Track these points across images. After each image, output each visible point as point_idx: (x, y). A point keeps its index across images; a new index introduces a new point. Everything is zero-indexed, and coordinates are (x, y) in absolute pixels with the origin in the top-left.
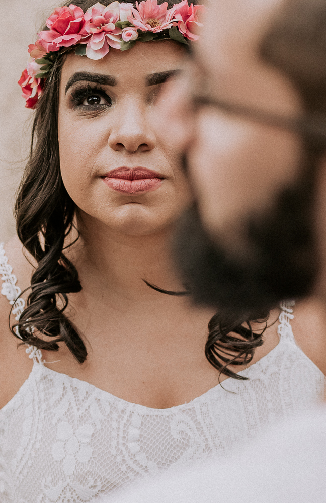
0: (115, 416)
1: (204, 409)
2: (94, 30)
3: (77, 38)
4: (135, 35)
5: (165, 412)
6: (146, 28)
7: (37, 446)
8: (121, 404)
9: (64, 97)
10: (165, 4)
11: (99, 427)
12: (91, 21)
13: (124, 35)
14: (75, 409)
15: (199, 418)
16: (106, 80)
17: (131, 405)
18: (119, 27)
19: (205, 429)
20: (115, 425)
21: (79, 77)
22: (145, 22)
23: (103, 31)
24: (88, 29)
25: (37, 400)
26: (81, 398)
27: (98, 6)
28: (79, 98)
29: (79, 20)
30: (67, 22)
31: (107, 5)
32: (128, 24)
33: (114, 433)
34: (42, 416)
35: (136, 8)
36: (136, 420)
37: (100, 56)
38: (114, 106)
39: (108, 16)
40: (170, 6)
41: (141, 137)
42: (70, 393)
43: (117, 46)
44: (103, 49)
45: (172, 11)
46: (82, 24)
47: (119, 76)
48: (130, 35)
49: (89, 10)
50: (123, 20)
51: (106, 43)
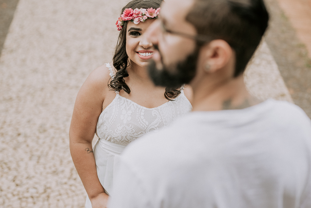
0: (138, 109)
1: (161, 109)
2: (136, 16)
3: (131, 18)
4: (147, 18)
5: (151, 109)
6: (150, 16)
7: (117, 115)
8: (139, 106)
9: (128, 33)
10: (155, 9)
11: (133, 111)
12: (135, 13)
13: (144, 18)
14: (127, 107)
15: (160, 111)
16: (139, 29)
17: (142, 107)
18: (142, 15)
19: (161, 114)
20: (137, 111)
21: (132, 29)
22: (149, 14)
23: (138, 16)
24: (134, 15)
25: (117, 104)
26: (129, 104)
27: (137, 9)
28: (132, 33)
29: (132, 13)
30: (129, 13)
31: (139, 9)
32: (145, 15)
33: (137, 114)
34: (118, 108)
35: (147, 10)
36: (143, 111)
37: (138, 23)
38: (141, 36)
39: (139, 12)
40: (156, 9)
41: (148, 45)
42: (126, 102)
43: (142, 21)
44: (138, 21)
45: (156, 11)
46: (132, 14)
47: (142, 29)
48: (145, 18)
49: (135, 10)
50: (143, 14)
51: (139, 20)
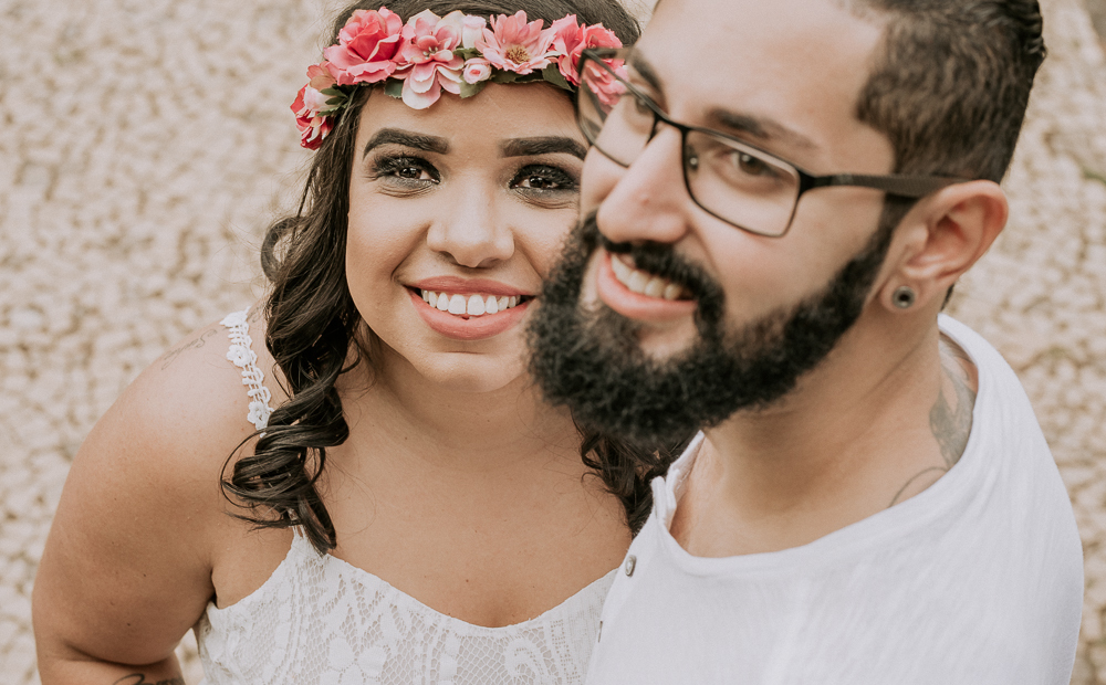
0: (419, 636)
1: (558, 630)
2: (418, 60)
3: (387, 68)
4: (486, 74)
5: (498, 633)
6: (506, 65)
7: (298, 669)
8: (431, 616)
9: (361, 163)
10: (540, 22)
11: (394, 652)
12: (413, 41)
13: (467, 72)
14: (358, 619)
15: (550, 645)
16: (432, 144)
17: (445, 617)
18: (460, 56)
19: (557, 663)
20: (419, 650)
21: (387, 136)
22: (504, 50)
23: (433, 60)
24: (408, 55)
25: (298, 597)
26: (368, 602)
27: (427, 16)
28: (385, 167)
29: (393, 39)
30: (374, 39)
31: (442, 15)
32: (476, 54)
33: (418, 665)
34: (306, 625)
35: (489, 26)
36: (452, 644)
37: (426, 103)
38: (444, 184)
39: (442, 35)
40: (547, 24)
41: (485, 246)
42: (351, 592)
43: (455, 89)
44: (431, 92)
45: (549, 35)
46: (397, 46)
47: (454, 140)
48: (477, 73)
49: (412, 21)
50: (468, 46)
51: (436, 82)
